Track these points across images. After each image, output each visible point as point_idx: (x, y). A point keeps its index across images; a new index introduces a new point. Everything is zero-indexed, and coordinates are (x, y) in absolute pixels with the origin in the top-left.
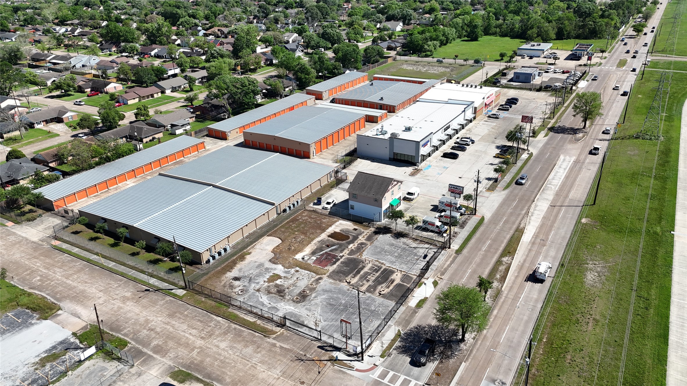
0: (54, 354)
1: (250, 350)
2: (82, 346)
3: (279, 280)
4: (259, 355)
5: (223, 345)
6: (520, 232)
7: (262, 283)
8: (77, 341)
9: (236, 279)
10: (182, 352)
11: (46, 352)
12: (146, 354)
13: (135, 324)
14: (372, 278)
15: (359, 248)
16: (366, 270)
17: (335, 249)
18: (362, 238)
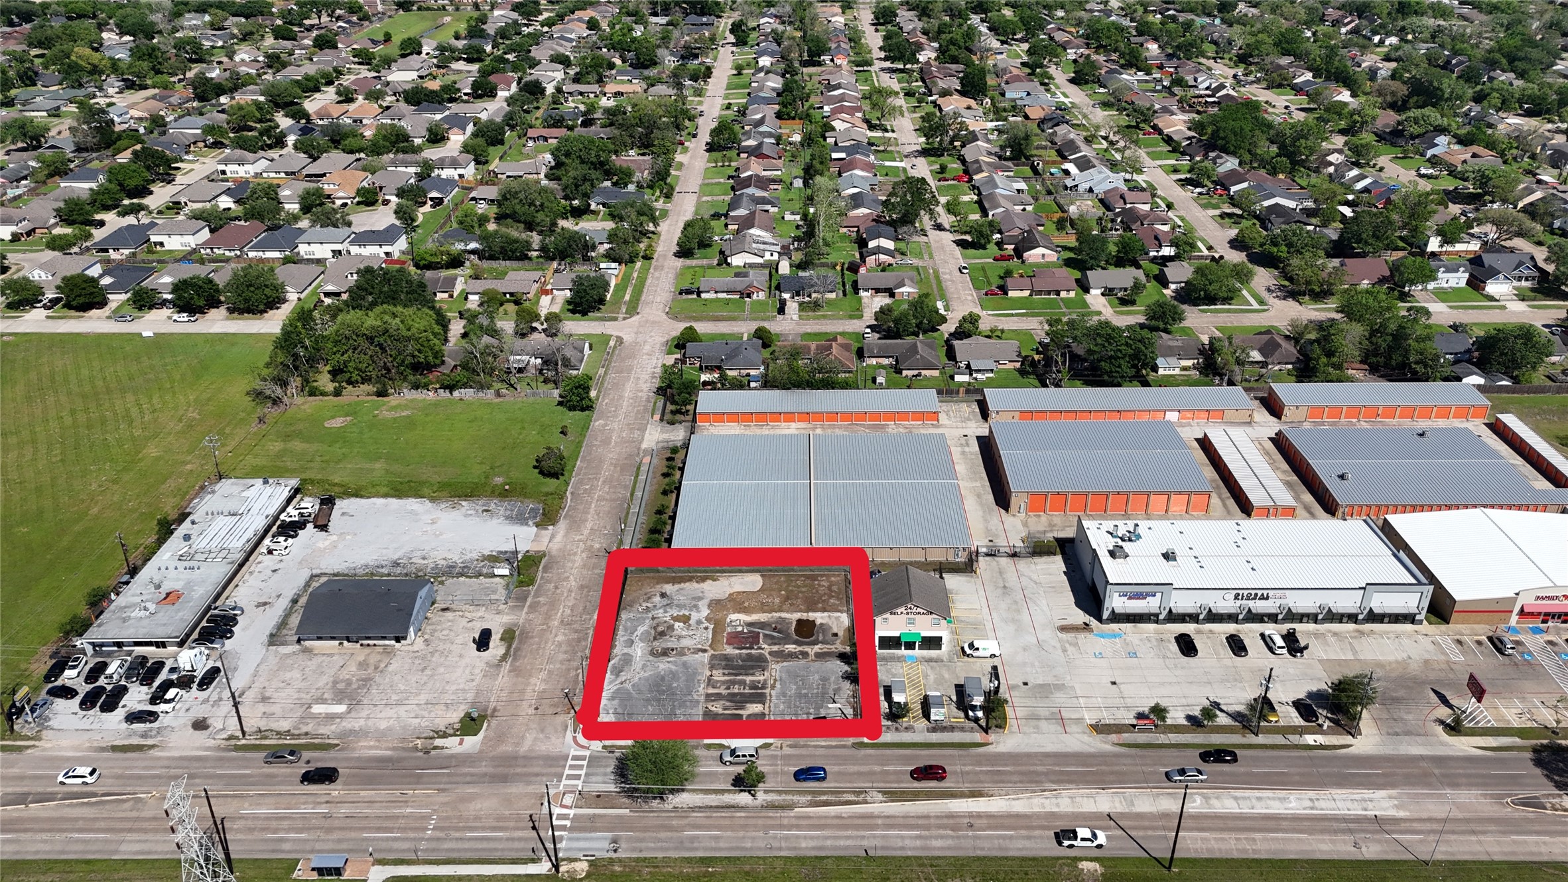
0: (499, 557)
2: (515, 564)
3: (682, 624)
5: (560, 638)
7: (669, 615)
8: (519, 559)
9: (663, 595)
10: (539, 620)
11: (499, 552)
12: (526, 602)
13: (559, 575)
14: (736, 689)
15: (792, 656)
16: (748, 679)
17: (773, 637)
18: (817, 648)
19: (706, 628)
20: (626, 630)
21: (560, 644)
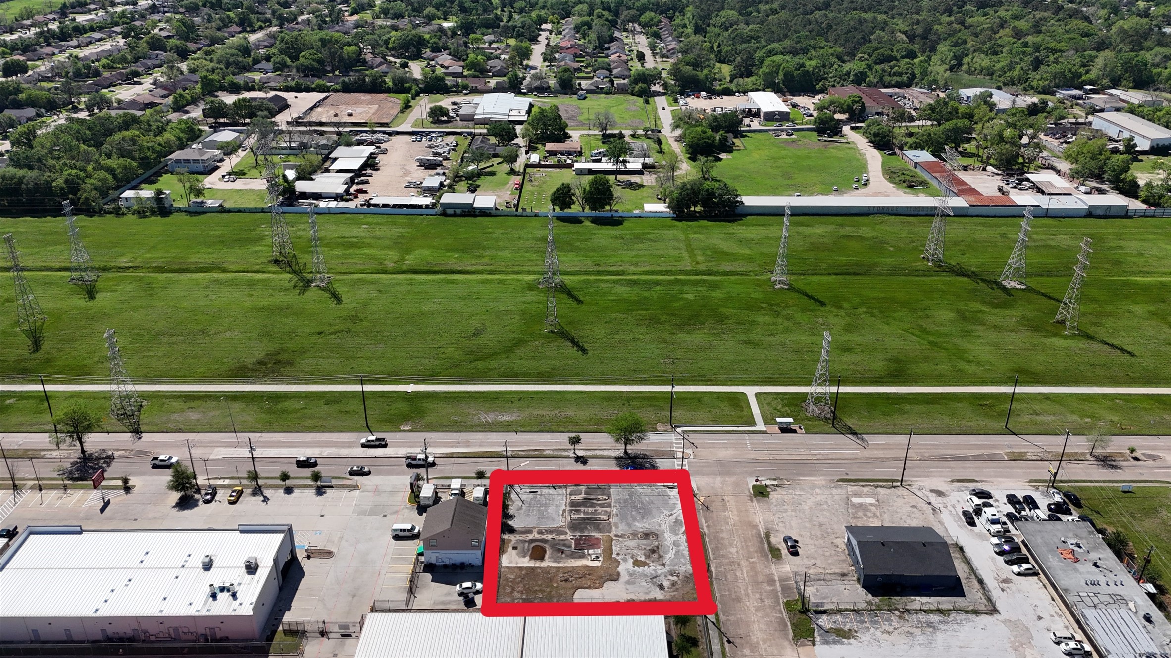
0: (838, 635)
1: (724, 535)
2: (815, 626)
3: (639, 559)
4: (723, 528)
5: (733, 550)
6: (451, 456)
7: (652, 568)
8: (816, 634)
9: (661, 587)
10: (760, 567)
11: (842, 643)
12: (781, 585)
13: (767, 616)
14: (590, 510)
15: (550, 532)
16: (582, 515)
17: (564, 545)
18: (531, 537)
19: (618, 554)
20: (683, 555)
21: (731, 545)
